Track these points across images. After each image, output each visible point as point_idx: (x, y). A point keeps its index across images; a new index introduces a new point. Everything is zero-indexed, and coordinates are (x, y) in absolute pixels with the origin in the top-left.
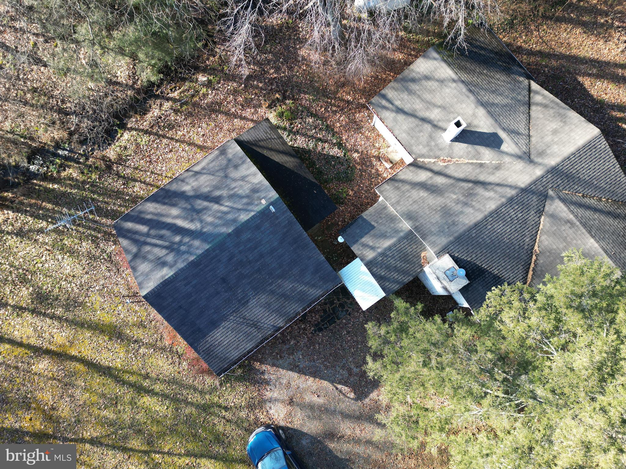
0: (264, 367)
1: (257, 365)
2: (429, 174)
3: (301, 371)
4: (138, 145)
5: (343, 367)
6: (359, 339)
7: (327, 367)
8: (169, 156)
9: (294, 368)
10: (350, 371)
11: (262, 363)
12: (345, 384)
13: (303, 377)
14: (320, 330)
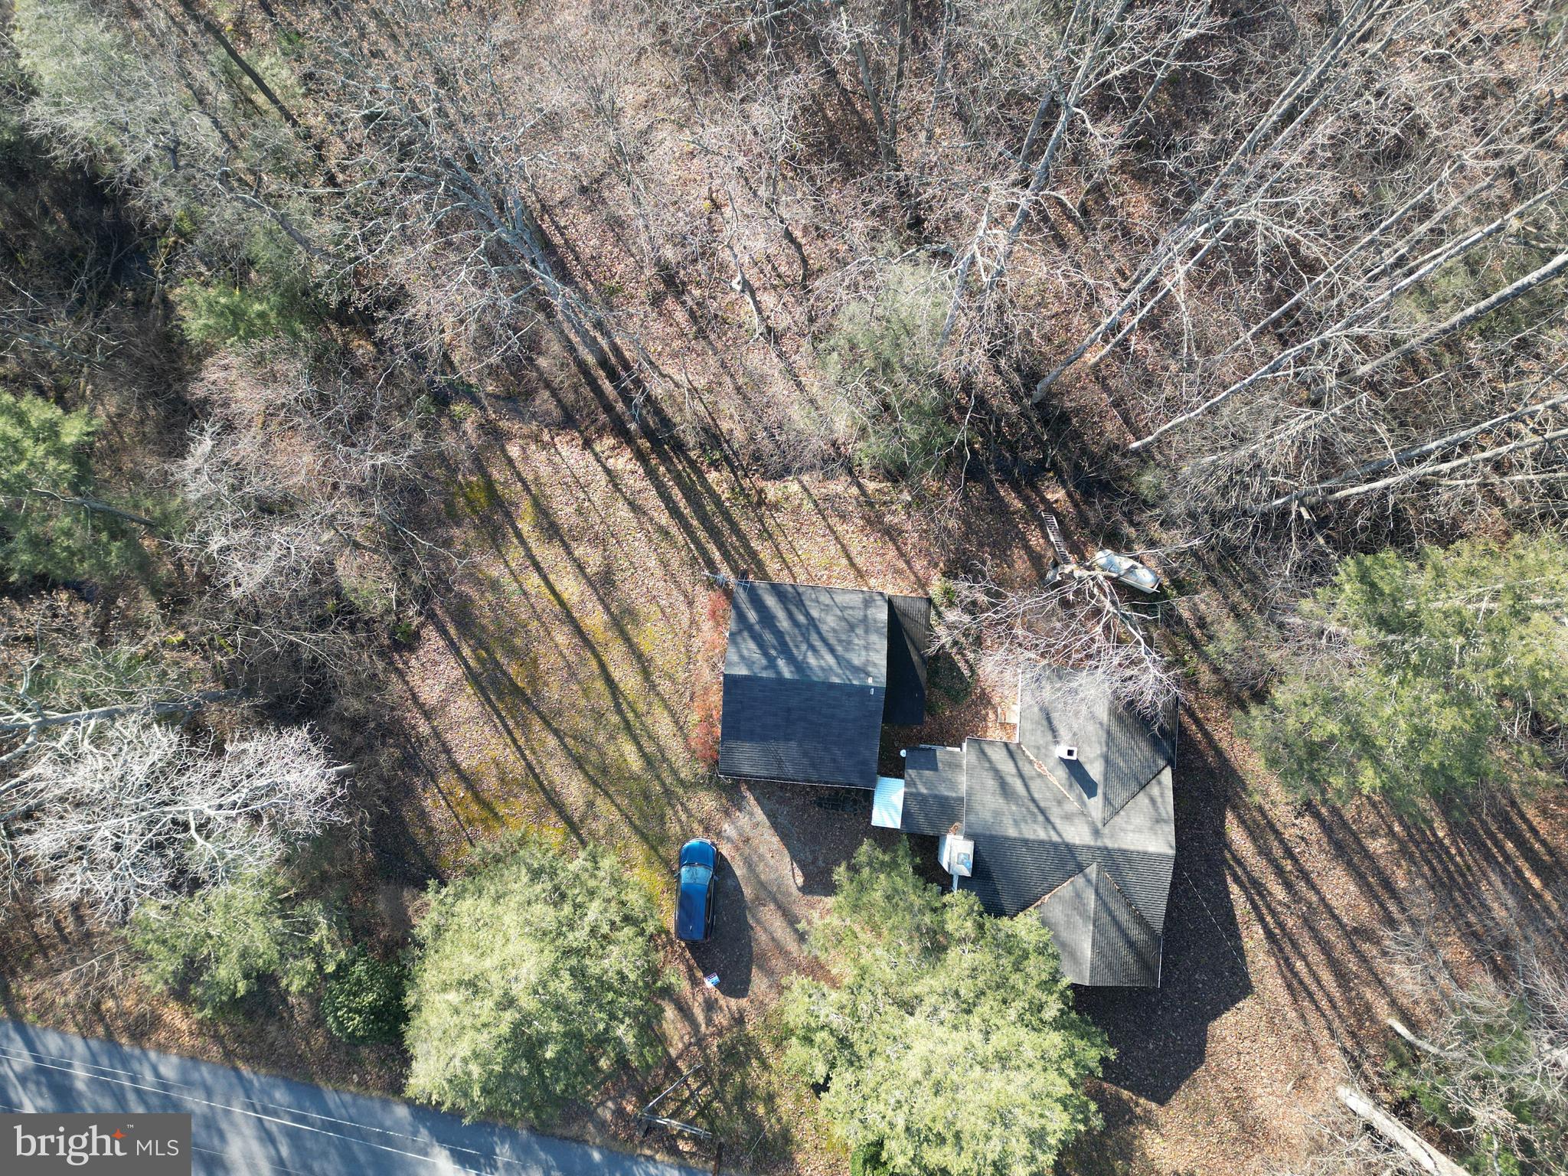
0: (748, 794)
1: (743, 788)
2: (1014, 771)
3: (775, 825)
4: (800, 505)
5: (813, 852)
6: (846, 842)
7: (799, 840)
8: (819, 539)
9: (771, 816)
10: (815, 860)
11: (749, 789)
12: (802, 868)
13: (772, 831)
14: (820, 805)
